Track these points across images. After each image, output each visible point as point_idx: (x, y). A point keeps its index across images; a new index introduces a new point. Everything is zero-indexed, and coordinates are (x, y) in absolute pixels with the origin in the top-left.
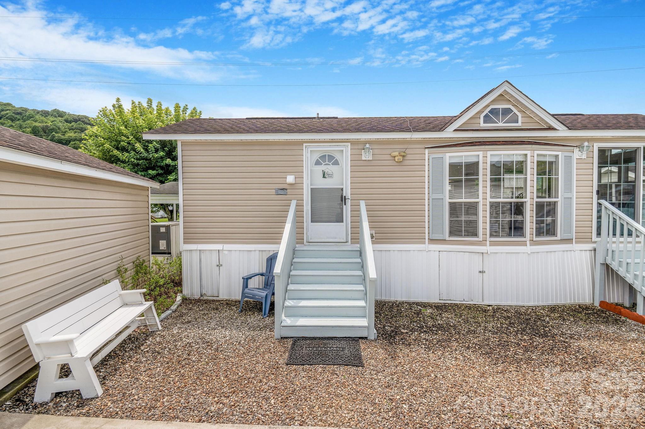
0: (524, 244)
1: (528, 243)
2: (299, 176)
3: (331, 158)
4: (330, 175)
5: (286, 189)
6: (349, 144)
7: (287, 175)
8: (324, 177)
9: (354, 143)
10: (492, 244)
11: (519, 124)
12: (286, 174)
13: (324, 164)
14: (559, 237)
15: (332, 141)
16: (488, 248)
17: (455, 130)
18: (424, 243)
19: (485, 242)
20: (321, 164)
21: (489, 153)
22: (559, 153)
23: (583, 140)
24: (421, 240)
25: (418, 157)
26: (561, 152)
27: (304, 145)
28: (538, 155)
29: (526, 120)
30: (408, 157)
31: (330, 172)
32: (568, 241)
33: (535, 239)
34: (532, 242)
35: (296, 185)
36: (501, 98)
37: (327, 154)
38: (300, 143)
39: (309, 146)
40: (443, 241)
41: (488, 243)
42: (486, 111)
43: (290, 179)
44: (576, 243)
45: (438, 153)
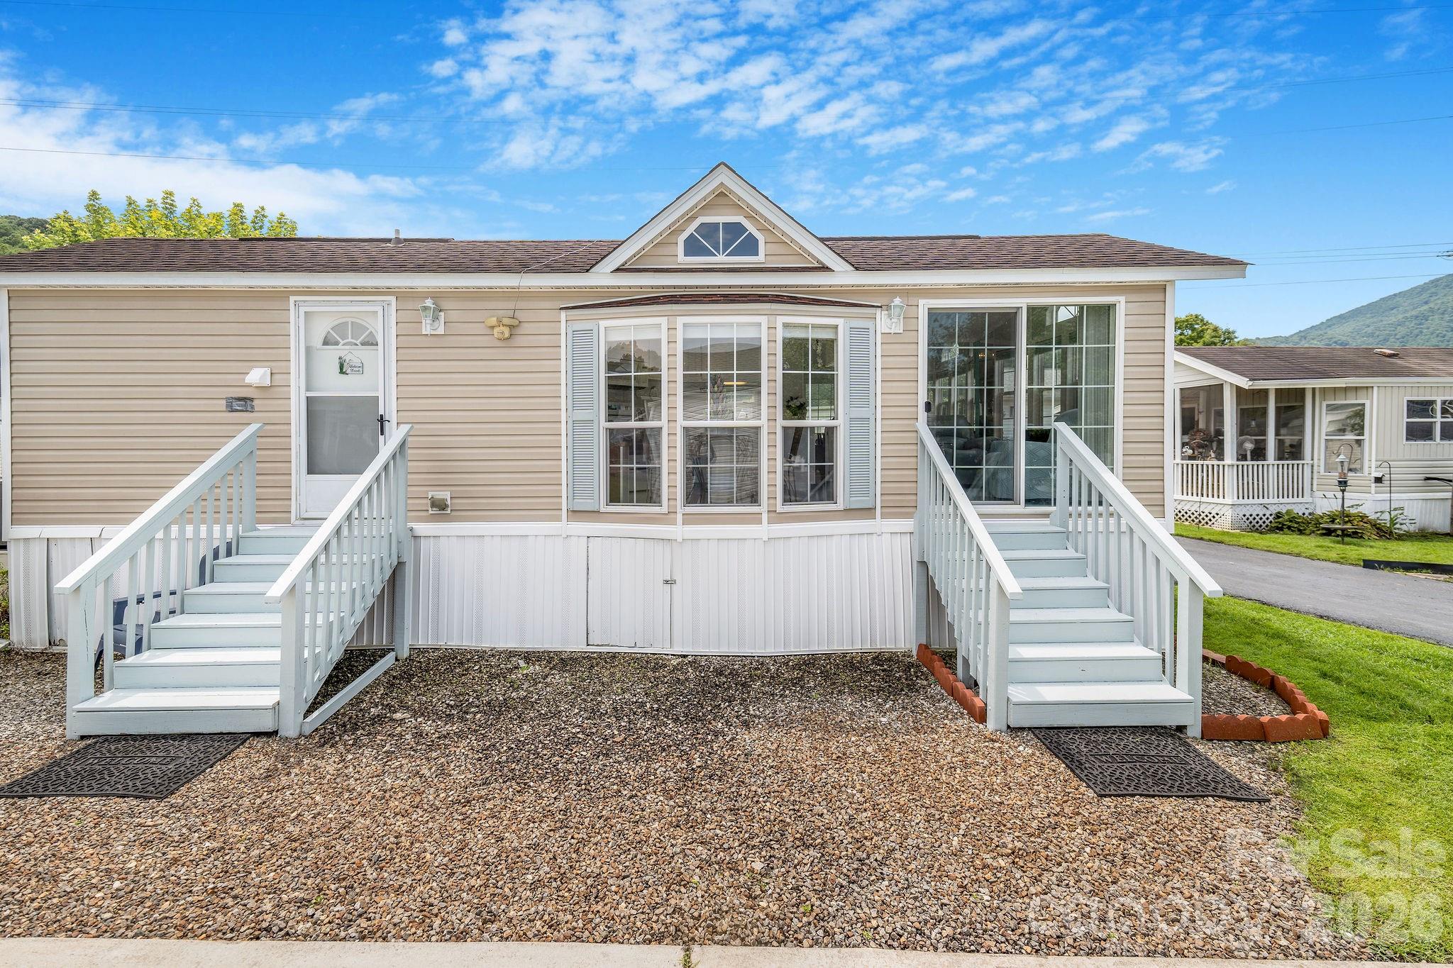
0: (756, 518)
1: (765, 517)
2: (279, 371)
3: (358, 328)
4: (355, 367)
5: (252, 400)
6: (393, 299)
7: (252, 368)
8: (342, 372)
9: (403, 296)
10: (689, 520)
11: (760, 259)
12: (252, 364)
13: (342, 342)
14: (840, 505)
15: (355, 291)
16: (678, 530)
17: (618, 270)
18: (558, 519)
19: (672, 516)
20: (337, 343)
21: (680, 321)
22: (840, 322)
23: (893, 291)
24: (551, 512)
25: (544, 328)
26: (842, 320)
27: (292, 299)
28: (786, 326)
29: (774, 248)
30: (526, 328)
31: (356, 362)
32: (868, 512)
33: (780, 508)
34: (773, 515)
35: (273, 389)
36: (721, 200)
37: (350, 320)
38: (282, 295)
39: (304, 301)
40: (593, 515)
41: (679, 517)
42: (691, 229)
43: (257, 376)
44: (883, 516)
45: (585, 320)
